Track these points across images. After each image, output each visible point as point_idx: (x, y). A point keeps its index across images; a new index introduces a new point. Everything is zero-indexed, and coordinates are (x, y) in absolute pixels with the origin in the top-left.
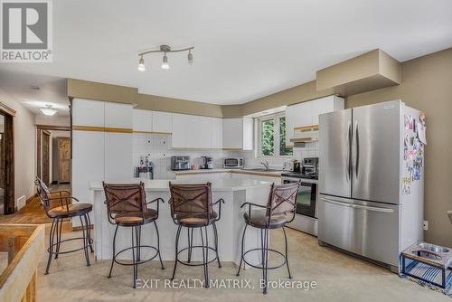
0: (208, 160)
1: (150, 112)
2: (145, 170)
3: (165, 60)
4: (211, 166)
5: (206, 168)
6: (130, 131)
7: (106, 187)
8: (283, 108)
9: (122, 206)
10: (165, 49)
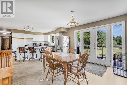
0: (41, 44)
1: (28, 34)
2: (27, 46)
3: (28, 28)
4: (41, 45)
5: (40, 45)
6: (23, 38)
7: (19, 47)
8: (53, 34)
9: (21, 50)
10: (28, 27)
